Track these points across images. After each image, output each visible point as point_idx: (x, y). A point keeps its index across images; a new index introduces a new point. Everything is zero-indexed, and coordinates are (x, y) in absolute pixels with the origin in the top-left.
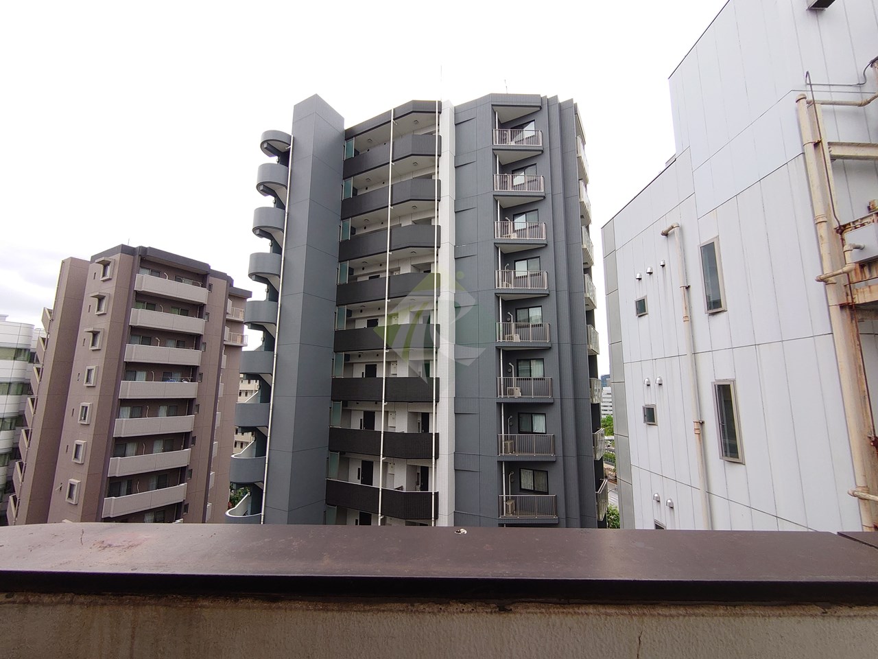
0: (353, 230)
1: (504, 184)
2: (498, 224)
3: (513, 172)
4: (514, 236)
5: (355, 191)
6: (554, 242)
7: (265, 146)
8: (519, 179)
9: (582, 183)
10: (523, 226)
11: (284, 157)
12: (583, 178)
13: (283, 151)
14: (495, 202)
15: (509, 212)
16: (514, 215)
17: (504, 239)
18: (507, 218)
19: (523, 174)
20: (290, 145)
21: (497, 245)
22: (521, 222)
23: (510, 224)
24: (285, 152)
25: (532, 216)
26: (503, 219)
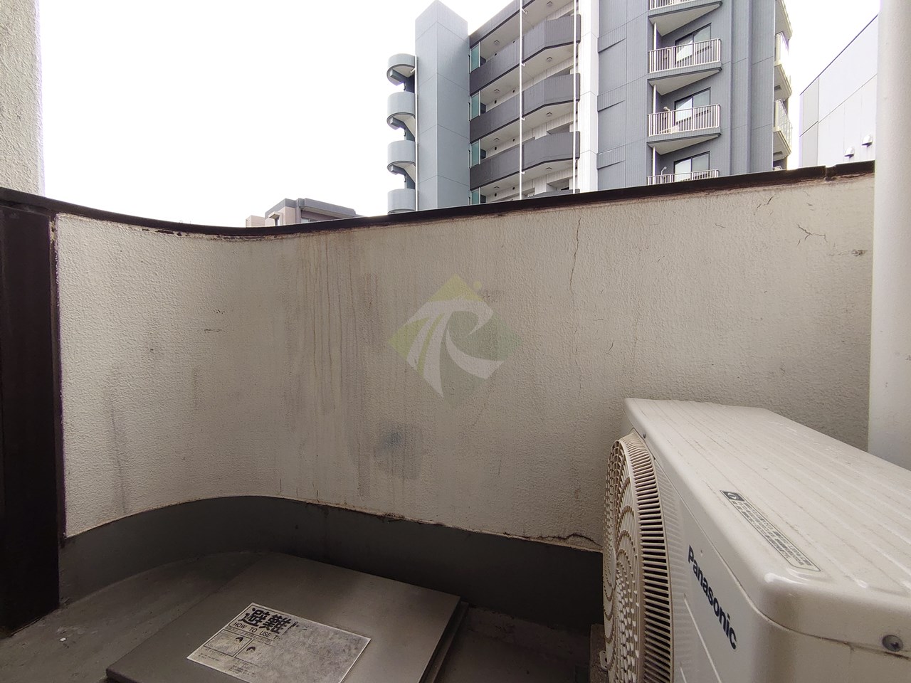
0: (483, 153)
1: (663, 62)
2: (654, 117)
3: (677, 42)
4: (674, 130)
5: (483, 106)
6: (731, 129)
7: (391, 73)
8: (686, 50)
9: (781, 38)
10: (687, 114)
11: (410, 82)
12: (784, 29)
13: (408, 76)
14: (650, 88)
15: (669, 99)
16: (676, 102)
17: (662, 135)
18: (666, 108)
19: (691, 42)
20: (414, 67)
21: (651, 145)
22: (685, 111)
23: (671, 113)
24: (410, 77)
25: (700, 99)
26: (660, 109)
